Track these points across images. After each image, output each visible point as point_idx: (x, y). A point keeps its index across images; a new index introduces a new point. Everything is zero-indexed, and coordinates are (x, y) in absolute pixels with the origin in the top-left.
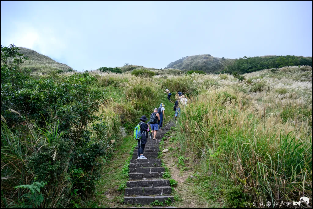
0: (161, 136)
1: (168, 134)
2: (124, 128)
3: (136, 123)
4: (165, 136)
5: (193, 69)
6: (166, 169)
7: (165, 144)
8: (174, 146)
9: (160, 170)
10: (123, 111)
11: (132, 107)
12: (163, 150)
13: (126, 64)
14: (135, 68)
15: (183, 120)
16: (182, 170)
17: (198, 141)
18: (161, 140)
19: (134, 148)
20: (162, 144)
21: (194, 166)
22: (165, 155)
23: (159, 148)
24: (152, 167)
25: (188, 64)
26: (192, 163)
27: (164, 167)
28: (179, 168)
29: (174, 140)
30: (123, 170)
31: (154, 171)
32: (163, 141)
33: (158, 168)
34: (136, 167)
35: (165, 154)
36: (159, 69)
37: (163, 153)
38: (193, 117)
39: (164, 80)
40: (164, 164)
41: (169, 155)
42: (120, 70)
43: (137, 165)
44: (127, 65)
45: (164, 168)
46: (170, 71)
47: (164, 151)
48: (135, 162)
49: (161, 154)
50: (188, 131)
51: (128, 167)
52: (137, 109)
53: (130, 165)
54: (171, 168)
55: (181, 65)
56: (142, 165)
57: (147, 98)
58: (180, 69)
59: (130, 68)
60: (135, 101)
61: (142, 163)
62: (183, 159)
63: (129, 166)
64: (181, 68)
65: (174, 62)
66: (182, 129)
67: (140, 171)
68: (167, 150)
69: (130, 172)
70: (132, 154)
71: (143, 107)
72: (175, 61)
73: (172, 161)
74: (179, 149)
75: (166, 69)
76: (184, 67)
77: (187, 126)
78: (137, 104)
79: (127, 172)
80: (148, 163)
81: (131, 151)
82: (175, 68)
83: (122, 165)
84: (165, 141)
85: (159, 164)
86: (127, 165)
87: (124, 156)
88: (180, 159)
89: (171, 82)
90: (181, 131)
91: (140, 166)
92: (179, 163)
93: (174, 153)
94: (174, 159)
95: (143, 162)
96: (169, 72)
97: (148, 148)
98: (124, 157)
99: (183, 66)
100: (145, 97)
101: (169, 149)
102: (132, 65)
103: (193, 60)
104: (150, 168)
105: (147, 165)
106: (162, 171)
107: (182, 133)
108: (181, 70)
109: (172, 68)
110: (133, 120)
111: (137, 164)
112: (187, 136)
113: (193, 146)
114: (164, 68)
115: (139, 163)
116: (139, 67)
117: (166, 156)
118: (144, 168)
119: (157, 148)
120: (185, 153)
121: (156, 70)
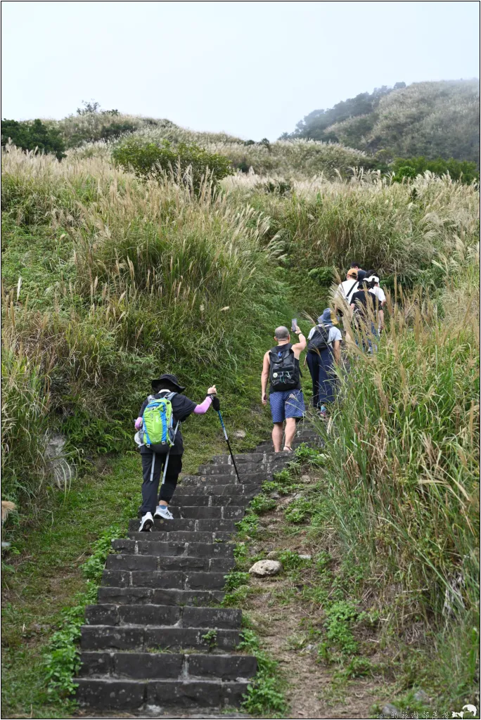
0: (248, 491)
1: (282, 480)
2: (60, 443)
3: (122, 419)
4: (268, 492)
5: (425, 152)
6: (264, 663)
7: (265, 532)
8: (308, 546)
9: (231, 670)
10: (62, 354)
11: (108, 337)
12: (253, 562)
13: (83, 108)
14: (129, 127)
15: (361, 419)
16: (345, 671)
17: (432, 534)
18: (246, 513)
19: (109, 543)
20: (249, 533)
21: (405, 657)
22: (260, 591)
23: (233, 551)
24: (195, 653)
25: (402, 120)
26: (394, 643)
27: (255, 654)
28: (329, 664)
29: (310, 514)
30: (49, 657)
31: (205, 674)
32: (254, 517)
33: (226, 655)
34: (113, 647)
35: (261, 584)
36: (251, 142)
37: (254, 581)
38: (414, 408)
39: (274, 202)
40: (253, 639)
41: (281, 593)
42: (55, 133)
43: (118, 636)
44: (89, 109)
45: (255, 659)
46: (309, 152)
47: (258, 567)
48: (108, 620)
49: (243, 582)
50: (383, 478)
51: (74, 641)
52: (131, 343)
53: (87, 632)
54: (287, 657)
55: (365, 128)
56: (146, 635)
57: (184, 295)
58: (360, 148)
59: (107, 125)
60: (123, 304)
61: (147, 627)
62: (348, 619)
63: (77, 641)
64: (363, 141)
65: (331, 107)
66: (355, 462)
67: (131, 666)
68: (274, 565)
69: (84, 671)
70: (97, 574)
71: (164, 338)
72: (338, 102)
73: (293, 621)
74: (331, 564)
75: (287, 143)
76: (378, 139)
77: (382, 453)
78: (131, 321)
79: (68, 669)
80: (176, 625)
81: (92, 561)
82: (333, 138)
83: (46, 628)
84: (267, 519)
85: (227, 635)
86: (68, 634)
87: (54, 582)
88: (334, 618)
89: (312, 217)
90: (348, 474)
91: (135, 644)
92: (330, 635)
93: (308, 584)
94: (306, 612)
95: (151, 622)
96: (304, 158)
97: (180, 550)
98: (55, 588)
99: (377, 130)
100: (177, 286)
101: (283, 563)
102: (115, 112)
103: (430, 104)
104: (183, 657)
105: (168, 639)
106: (244, 675)
107: (351, 487)
108: (363, 155)
109: (316, 138)
110: (111, 403)
111: (120, 632)
112: (375, 502)
113: (404, 555)
114: (280, 134)
115: (132, 626)
116: (151, 123)
117: (265, 595)
118: (154, 653)
119: (222, 553)
120: (360, 585)
121: (235, 146)
